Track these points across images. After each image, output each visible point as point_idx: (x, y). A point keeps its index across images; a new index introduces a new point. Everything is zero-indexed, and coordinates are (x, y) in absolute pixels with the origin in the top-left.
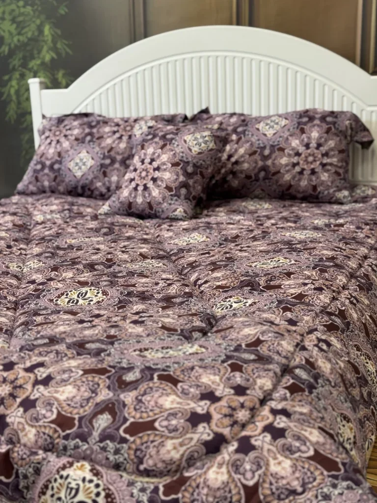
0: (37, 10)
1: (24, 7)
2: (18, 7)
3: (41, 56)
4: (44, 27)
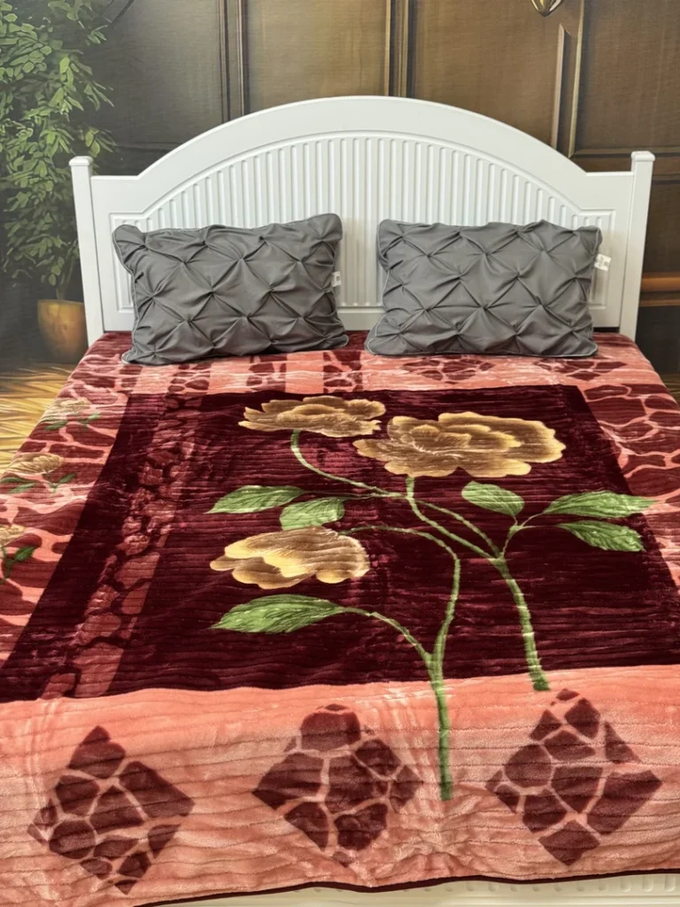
0: (45, 30)
1: (18, 23)
2: (5, 22)
3: (51, 104)
4: (60, 59)
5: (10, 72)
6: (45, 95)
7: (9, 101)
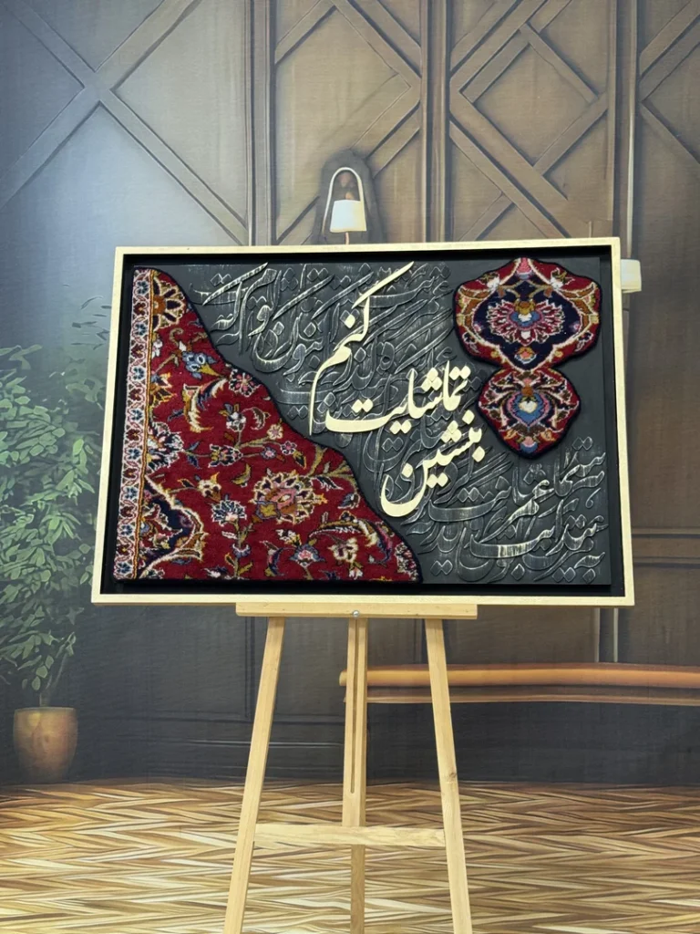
0: (59, 413)
1: (30, 406)
2: (15, 404)
3: (59, 487)
4: (74, 441)
5: (15, 456)
6: (53, 479)
7: (10, 486)
